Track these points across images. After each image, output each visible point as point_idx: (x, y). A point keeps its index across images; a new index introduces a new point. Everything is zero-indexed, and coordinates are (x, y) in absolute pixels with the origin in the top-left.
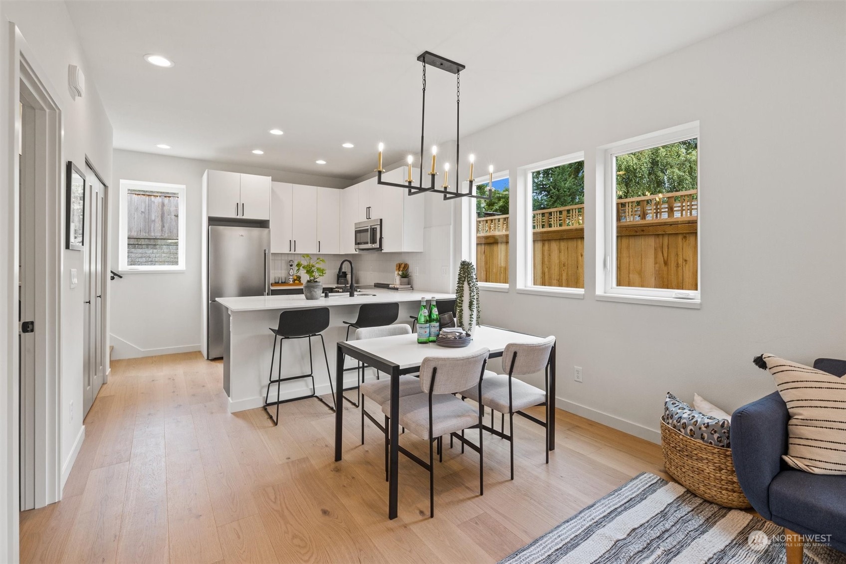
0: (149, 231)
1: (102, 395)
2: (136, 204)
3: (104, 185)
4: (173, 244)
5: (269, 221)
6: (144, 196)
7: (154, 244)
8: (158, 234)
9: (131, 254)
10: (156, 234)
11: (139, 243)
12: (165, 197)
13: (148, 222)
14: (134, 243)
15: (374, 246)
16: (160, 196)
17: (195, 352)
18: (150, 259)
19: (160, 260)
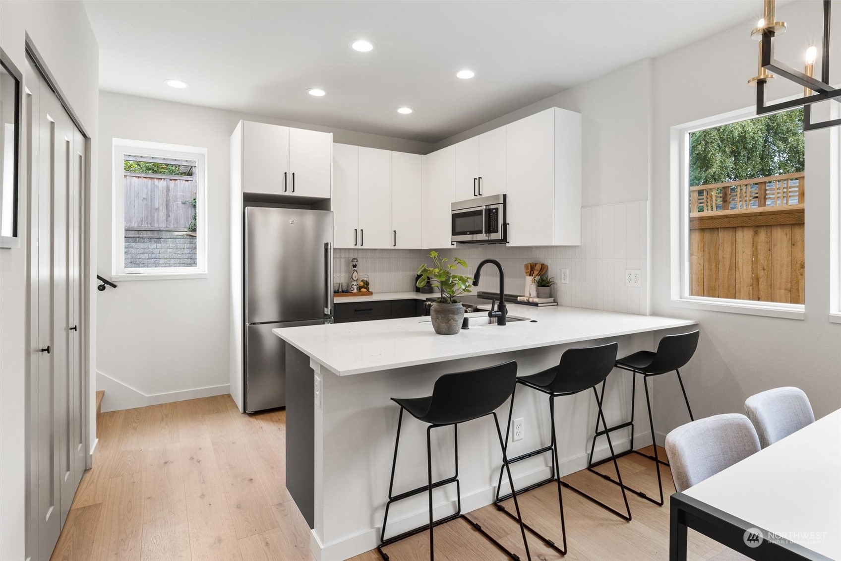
0: (152, 221)
1: (79, 504)
2: (136, 189)
3: (84, 135)
4: (180, 237)
5: (330, 199)
6: (146, 179)
7: (158, 236)
8: (162, 225)
9: (131, 249)
10: (160, 225)
11: (141, 236)
12: (171, 180)
13: (151, 210)
14: (133, 235)
15: (494, 236)
16: (164, 179)
17: (223, 396)
18: (153, 256)
19: (165, 257)
